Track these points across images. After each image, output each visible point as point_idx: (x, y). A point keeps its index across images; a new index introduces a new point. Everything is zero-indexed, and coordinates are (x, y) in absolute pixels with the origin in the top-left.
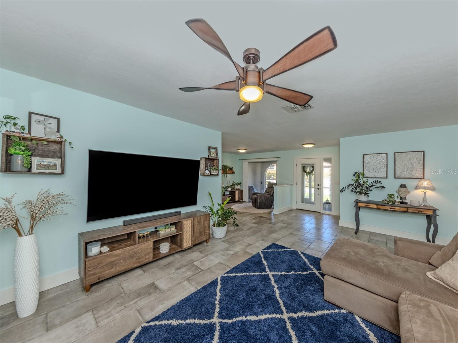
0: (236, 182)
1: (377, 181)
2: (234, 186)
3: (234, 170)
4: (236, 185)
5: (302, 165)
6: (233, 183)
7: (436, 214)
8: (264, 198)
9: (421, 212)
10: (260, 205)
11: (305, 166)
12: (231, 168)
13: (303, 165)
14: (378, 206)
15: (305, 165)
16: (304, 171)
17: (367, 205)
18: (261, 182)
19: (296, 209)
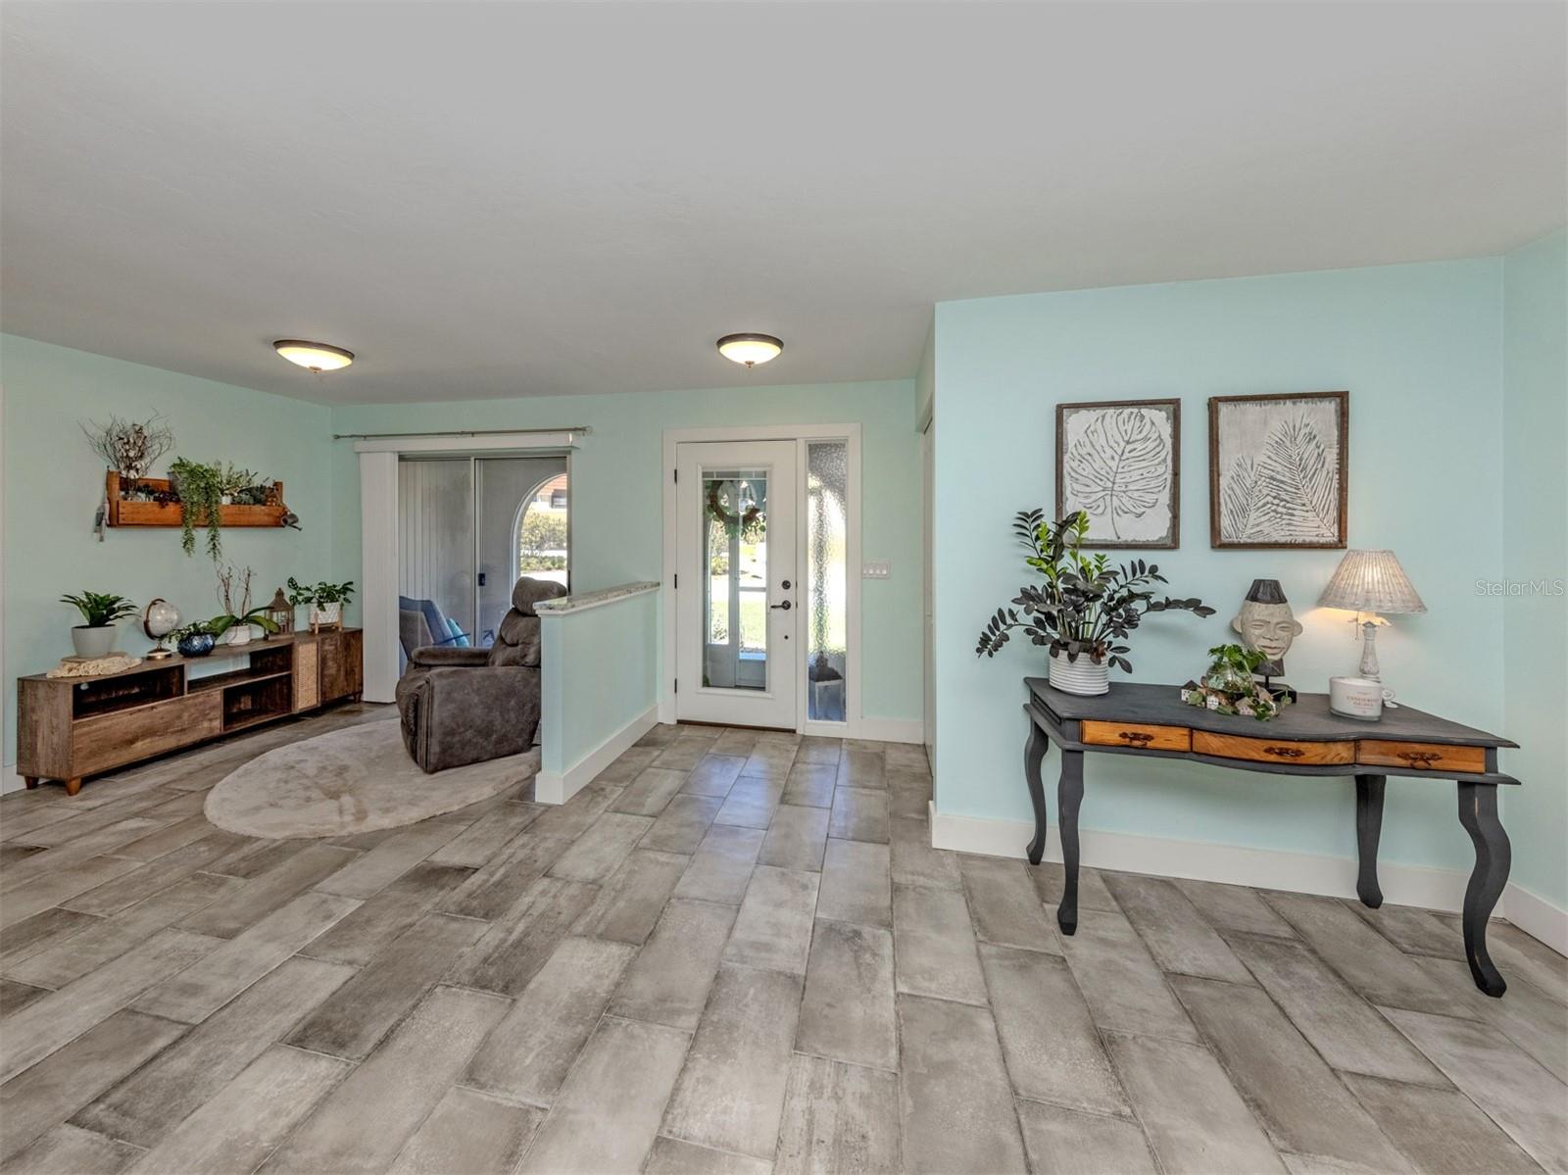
0: (310, 580)
1: (1141, 563)
2: (290, 609)
3: (290, 501)
4: (308, 600)
5: (705, 475)
6: (280, 594)
7: (1497, 772)
8: (478, 692)
9: (1426, 760)
10: (445, 749)
11: (721, 482)
12: (262, 489)
13: (711, 474)
14: (1196, 735)
15: (719, 474)
16: (713, 506)
17: (1136, 736)
18: (482, 577)
19: (674, 722)
